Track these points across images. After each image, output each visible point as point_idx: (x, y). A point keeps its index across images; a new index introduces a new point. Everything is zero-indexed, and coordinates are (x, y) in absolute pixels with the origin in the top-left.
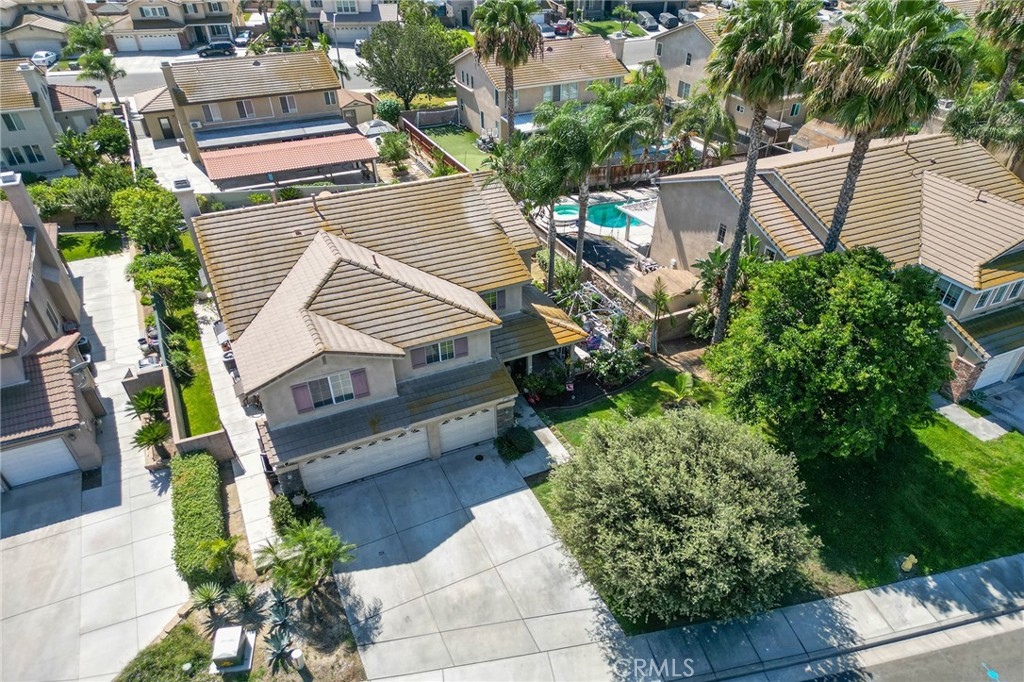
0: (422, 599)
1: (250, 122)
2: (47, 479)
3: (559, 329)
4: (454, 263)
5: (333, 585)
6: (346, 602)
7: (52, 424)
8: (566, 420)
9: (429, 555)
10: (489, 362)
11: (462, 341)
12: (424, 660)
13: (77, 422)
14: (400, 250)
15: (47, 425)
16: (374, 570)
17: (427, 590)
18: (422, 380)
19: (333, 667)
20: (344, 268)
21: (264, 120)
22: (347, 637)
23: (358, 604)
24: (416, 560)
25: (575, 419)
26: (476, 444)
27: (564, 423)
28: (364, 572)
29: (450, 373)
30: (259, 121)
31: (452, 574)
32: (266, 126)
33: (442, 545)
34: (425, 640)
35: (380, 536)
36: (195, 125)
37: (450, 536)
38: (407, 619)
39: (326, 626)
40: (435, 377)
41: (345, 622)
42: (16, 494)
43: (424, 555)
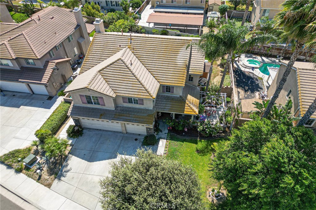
0: (82, 174)
1: (174, 5)
2: (42, 95)
3: (189, 108)
4: (161, 71)
5: (66, 156)
6: (64, 164)
7: (41, 81)
8: (174, 140)
9: (95, 162)
10: (151, 110)
11: (142, 100)
12: (66, 193)
13: (46, 83)
14: (146, 61)
15: (40, 81)
16: (78, 158)
17: (85, 173)
18: (125, 107)
19: (46, 180)
20: (119, 62)
21: (179, 5)
22: (56, 174)
23: (67, 166)
24: (90, 162)
25: (178, 141)
26: (139, 135)
27: (173, 141)
28: (76, 157)
29: (136, 109)
30: (177, 5)
31: (95, 172)
32: (178, 7)
33: (101, 161)
34: (72, 187)
35: (89, 149)
36: (157, 3)
37: (105, 160)
38: (73, 178)
39: (55, 167)
40: (130, 108)
41: (59, 169)
42: (34, 96)
43: (94, 162)
